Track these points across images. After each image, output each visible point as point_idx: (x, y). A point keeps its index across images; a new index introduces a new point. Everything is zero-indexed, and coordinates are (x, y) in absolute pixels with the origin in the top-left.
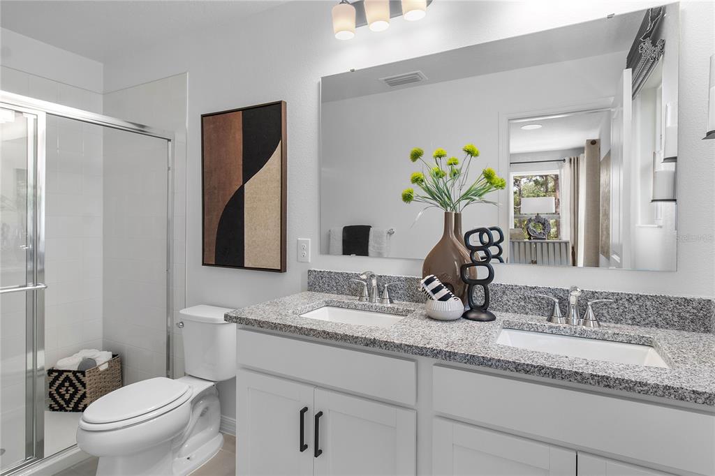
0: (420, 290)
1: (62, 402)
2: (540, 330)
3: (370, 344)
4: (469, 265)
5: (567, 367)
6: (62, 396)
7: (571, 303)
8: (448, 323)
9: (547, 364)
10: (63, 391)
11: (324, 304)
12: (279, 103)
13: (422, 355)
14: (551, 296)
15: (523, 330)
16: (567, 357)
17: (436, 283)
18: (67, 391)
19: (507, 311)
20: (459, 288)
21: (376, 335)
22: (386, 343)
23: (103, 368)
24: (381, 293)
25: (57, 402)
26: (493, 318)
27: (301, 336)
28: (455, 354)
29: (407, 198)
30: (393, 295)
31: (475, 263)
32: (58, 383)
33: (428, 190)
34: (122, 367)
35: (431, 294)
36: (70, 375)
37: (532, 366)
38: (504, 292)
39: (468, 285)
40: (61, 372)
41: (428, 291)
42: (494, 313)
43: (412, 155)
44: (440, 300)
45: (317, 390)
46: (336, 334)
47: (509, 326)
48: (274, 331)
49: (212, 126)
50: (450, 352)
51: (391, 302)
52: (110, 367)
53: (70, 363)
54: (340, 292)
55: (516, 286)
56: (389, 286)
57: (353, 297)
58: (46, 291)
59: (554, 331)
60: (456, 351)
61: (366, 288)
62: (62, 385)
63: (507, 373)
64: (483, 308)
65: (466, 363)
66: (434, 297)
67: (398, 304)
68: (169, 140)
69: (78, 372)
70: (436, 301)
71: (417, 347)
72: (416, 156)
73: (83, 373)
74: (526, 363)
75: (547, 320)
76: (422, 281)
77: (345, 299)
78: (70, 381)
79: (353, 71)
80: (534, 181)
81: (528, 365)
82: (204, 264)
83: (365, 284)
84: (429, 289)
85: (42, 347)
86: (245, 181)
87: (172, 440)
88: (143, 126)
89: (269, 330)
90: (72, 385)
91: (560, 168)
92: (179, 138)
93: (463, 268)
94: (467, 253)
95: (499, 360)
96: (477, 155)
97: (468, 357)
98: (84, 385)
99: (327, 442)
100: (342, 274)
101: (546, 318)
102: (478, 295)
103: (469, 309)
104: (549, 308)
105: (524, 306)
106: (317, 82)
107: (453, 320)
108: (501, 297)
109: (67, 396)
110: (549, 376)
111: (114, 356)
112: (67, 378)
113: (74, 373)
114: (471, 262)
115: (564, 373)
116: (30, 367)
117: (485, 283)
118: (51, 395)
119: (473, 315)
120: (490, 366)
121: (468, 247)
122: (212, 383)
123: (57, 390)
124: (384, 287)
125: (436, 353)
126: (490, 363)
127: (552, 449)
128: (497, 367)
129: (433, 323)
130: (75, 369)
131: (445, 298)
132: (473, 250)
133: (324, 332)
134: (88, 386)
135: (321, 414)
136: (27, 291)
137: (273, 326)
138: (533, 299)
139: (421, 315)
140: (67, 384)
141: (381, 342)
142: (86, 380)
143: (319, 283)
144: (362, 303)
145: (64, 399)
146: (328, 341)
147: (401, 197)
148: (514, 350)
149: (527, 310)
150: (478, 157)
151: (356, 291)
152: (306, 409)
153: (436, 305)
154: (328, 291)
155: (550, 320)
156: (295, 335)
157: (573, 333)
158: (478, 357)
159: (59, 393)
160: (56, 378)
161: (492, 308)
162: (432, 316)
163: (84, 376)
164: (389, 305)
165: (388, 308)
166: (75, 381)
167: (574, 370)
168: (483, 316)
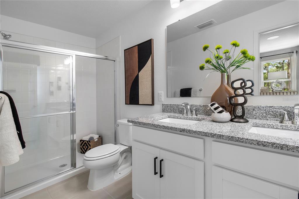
0: (209, 109)
1: (84, 151)
2: (275, 127)
3: (182, 131)
4: (233, 97)
5: (291, 144)
6: (84, 149)
7: (295, 112)
8: (222, 123)
9: (278, 142)
10: (84, 147)
11: (168, 117)
12: (151, 40)
13: (206, 136)
14: (282, 110)
15: (264, 127)
16: (291, 139)
17: (216, 105)
18: (85, 147)
19: (255, 118)
20: (229, 108)
21: (185, 127)
22: (189, 130)
23: (96, 140)
24: (192, 112)
25: (83, 151)
26: (247, 121)
27: (154, 128)
28: (223, 136)
29: (202, 68)
30: (198, 113)
31: (237, 96)
32: (83, 144)
33: (213, 65)
34: (102, 140)
35: (213, 110)
36: (86, 142)
37: (268, 142)
38: (254, 110)
39: (233, 106)
40: (84, 141)
41: (212, 109)
42: (248, 119)
43: (203, 48)
44: (218, 113)
45: (161, 150)
46: (168, 127)
47: (256, 126)
48: (144, 126)
49: (128, 53)
50: (220, 135)
51: (196, 115)
52: (98, 140)
53: (86, 138)
54: (175, 112)
55: (261, 106)
56: (196, 109)
57: (180, 114)
58: (76, 113)
59: (284, 128)
60: (223, 134)
61: (185, 110)
62: (84, 145)
63: (252, 146)
64: (242, 117)
65: (229, 140)
66: (215, 112)
67: (199, 116)
68: (115, 61)
69: (88, 141)
70: (216, 113)
71: (203, 132)
72: (205, 48)
73: (90, 141)
74: (264, 141)
75: (279, 123)
76: (209, 105)
77: (176, 115)
78: (86, 144)
79: (179, 20)
80: (276, 66)
81: (265, 142)
82: (126, 104)
83: (185, 108)
84: (212, 108)
85: (75, 133)
86: (139, 72)
87: (114, 166)
88: (107, 57)
89: (143, 126)
90: (87, 145)
91: (291, 56)
92: (118, 60)
93: (231, 98)
94: (232, 91)
95: (247, 139)
96: (238, 46)
97: (230, 137)
98: (90, 146)
99: (165, 172)
100: (175, 105)
101: (279, 122)
102: (239, 111)
103: (233, 117)
104: (281, 116)
105: (266, 116)
106: (165, 28)
107: (225, 122)
108: (252, 112)
109: (85, 149)
110: (278, 149)
111: (99, 136)
112: (85, 143)
113: (87, 141)
114: (234, 95)
115: (289, 147)
116: (72, 139)
117: (242, 105)
118: (81, 148)
119: (236, 120)
120: (242, 142)
121: (233, 88)
122: (128, 147)
123: (83, 147)
124: (193, 109)
125: (213, 135)
126: (242, 140)
127: (282, 188)
128: (246, 143)
129: (214, 123)
130: (88, 140)
131: (220, 112)
132: (236, 89)
133: (163, 126)
134: (91, 146)
135: (162, 160)
136: (71, 113)
137: (144, 124)
138: (271, 113)
139: (210, 120)
140: (85, 145)
141: (187, 130)
142: (90, 144)
143: (167, 109)
144: (183, 116)
145: (84, 150)
146: (165, 130)
147: (199, 68)
148: (256, 135)
149: (267, 118)
150: (239, 47)
151: (181, 112)
152: (157, 158)
153: (216, 115)
154: (170, 112)
155: (281, 122)
156: (152, 127)
157: (297, 129)
158: (235, 137)
159: (83, 148)
160: (82, 143)
161: (247, 117)
162: (214, 120)
163: (90, 143)
164: (195, 117)
165: (194, 118)
166: (88, 144)
167: (296, 145)
168: (242, 120)
